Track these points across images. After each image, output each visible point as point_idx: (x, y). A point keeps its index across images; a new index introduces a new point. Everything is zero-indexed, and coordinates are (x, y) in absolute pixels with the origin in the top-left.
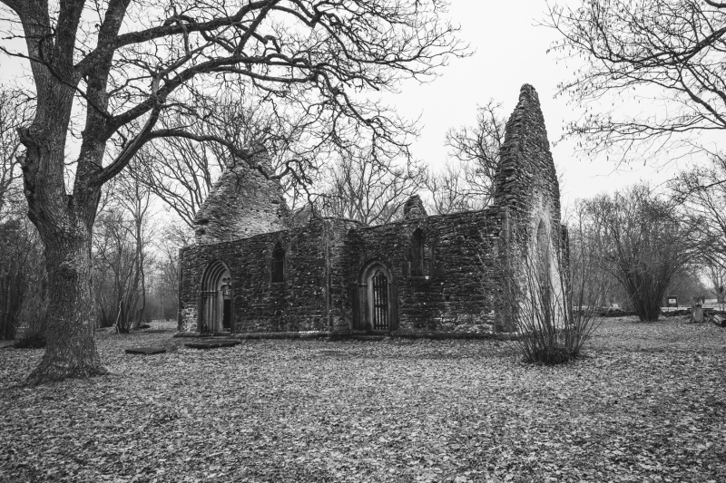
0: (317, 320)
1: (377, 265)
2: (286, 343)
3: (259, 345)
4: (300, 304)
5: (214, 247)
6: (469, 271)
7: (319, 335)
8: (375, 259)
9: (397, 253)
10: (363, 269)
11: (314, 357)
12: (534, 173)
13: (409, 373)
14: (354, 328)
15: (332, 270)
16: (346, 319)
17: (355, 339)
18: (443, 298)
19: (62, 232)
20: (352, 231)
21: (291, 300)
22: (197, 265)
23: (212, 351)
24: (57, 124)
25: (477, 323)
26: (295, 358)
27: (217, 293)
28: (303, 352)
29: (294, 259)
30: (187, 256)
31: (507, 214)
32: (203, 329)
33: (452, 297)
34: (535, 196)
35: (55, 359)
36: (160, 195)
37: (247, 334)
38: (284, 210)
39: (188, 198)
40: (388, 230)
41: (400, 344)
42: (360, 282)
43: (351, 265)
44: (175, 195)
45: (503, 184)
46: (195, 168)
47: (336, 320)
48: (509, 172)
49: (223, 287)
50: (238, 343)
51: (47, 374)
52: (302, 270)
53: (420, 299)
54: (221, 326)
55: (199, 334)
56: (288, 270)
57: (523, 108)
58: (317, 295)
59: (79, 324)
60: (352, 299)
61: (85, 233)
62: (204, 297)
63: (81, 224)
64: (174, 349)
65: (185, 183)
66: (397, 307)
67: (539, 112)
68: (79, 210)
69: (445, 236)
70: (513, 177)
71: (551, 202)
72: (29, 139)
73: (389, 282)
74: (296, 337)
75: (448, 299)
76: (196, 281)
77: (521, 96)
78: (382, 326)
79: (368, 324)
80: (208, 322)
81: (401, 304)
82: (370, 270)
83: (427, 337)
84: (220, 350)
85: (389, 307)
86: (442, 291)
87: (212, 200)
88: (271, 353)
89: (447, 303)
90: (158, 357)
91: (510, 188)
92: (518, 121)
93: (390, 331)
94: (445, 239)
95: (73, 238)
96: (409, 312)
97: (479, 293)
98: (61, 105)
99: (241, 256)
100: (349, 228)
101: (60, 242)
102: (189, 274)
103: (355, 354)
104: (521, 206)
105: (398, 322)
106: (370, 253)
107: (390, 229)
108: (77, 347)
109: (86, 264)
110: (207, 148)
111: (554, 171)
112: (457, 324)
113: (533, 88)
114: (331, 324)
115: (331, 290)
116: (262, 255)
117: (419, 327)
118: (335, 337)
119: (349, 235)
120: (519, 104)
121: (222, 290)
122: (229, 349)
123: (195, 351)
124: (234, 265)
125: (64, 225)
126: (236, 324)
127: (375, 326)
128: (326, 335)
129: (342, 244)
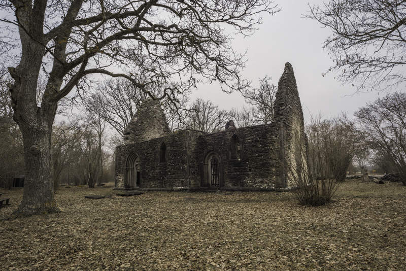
0: (182, 182)
1: (213, 153)
2: (166, 193)
3: (153, 195)
4: (174, 173)
5: (132, 145)
6: (262, 156)
7: (183, 190)
8: (212, 150)
9: (223, 147)
10: (206, 156)
11: (181, 201)
12: (293, 106)
13: (235, 212)
14: (201, 186)
15: (190, 156)
16: (197, 181)
17: (202, 191)
18: (248, 170)
19: (32, 128)
20: (200, 136)
21: (169, 172)
22: (124, 155)
23: (129, 197)
24: (33, 65)
25: (266, 183)
26: (170, 202)
27: (133, 168)
28: (175, 198)
29: (171, 151)
30: (119, 150)
31: (282, 125)
32: (127, 186)
33: (252, 170)
34: (293, 118)
35: (28, 203)
36: (110, 122)
37: (148, 189)
38: (167, 129)
39: (122, 124)
40: (219, 135)
41: (226, 194)
42: (204, 162)
43: (200, 153)
44: (116, 122)
45: (278, 111)
46: (125, 109)
47: (192, 182)
48: (282, 105)
49: (136, 165)
50: (142, 194)
51: (22, 212)
52: (175, 156)
53: (236, 171)
54: (135, 185)
55: (125, 188)
56: (168, 156)
57: (287, 74)
58: (183, 169)
59: (41, 182)
60: (200, 171)
61: (47, 129)
62: (127, 170)
63: (44, 124)
64: (110, 196)
65: (121, 117)
66: (224, 175)
67: (294, 77)
68: (44, 116)
69: (249, 138)
70: (284, 107)
71: (300, 122)
72: (14, 73)
73: (219, 162)
74: (172, 191)
75: (250, 170)
76: (124, 163)
77: (285, 68)
78: (215, 185)
79: (209, 184)
80: (129, 183)
81: (226, 173)
82: (209, 156)
83: (240, 190)
84: (133, 197)
85: (219, 175)
86: (247, 167)
87: (132, 123)
88: (158, 199)
89: (250, 173)
90: (99, 201)
91: (282, 113)
92: (285, 80)
93: (220, 187)
94: (249, 140)
95: (39, 132)
96: (230, 178)
97: (267, 167)
98: (35, 55)
99: (145, 149)
100: (199, 135)
101: (31, 134)
102: (120, 159)
103: (202, 200)
104: (288, 122)
105: (224, 182)
106: (210, 148)
107: (220, 135)
108: (40, 196)
109: (47, 147)
110: (131, 100)
111: (301, 107)
112: (255, 184)
113: (291, 65)
114: (190, 184)
115: (190, 167)
116: (155, 149)
117: (235, 185)
118: (192, 191)
119: (199, 139)
120: (285, 72)
121: (136, 167)
122: (137, 196)
123: (120, 197)
124: (142, 154)
125: (34, 124)
126: (142, 183)
127: (212, 185)
128: (187, 190)
129: (195, 143)
